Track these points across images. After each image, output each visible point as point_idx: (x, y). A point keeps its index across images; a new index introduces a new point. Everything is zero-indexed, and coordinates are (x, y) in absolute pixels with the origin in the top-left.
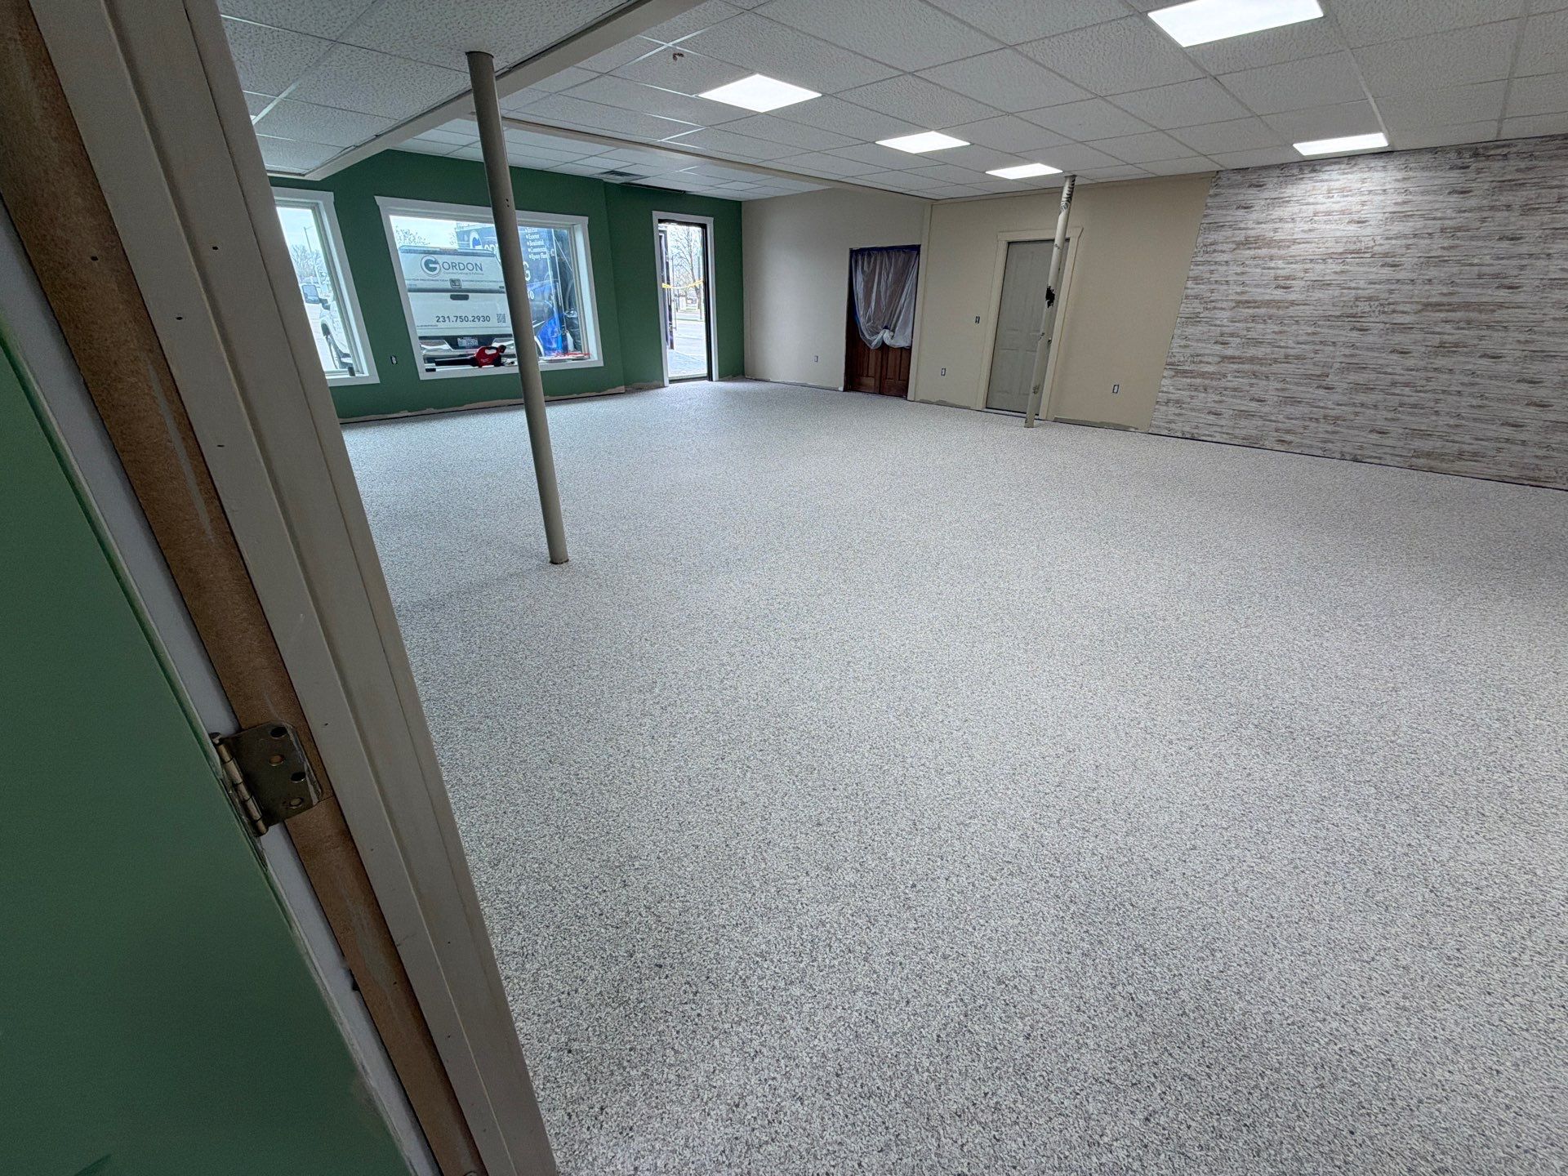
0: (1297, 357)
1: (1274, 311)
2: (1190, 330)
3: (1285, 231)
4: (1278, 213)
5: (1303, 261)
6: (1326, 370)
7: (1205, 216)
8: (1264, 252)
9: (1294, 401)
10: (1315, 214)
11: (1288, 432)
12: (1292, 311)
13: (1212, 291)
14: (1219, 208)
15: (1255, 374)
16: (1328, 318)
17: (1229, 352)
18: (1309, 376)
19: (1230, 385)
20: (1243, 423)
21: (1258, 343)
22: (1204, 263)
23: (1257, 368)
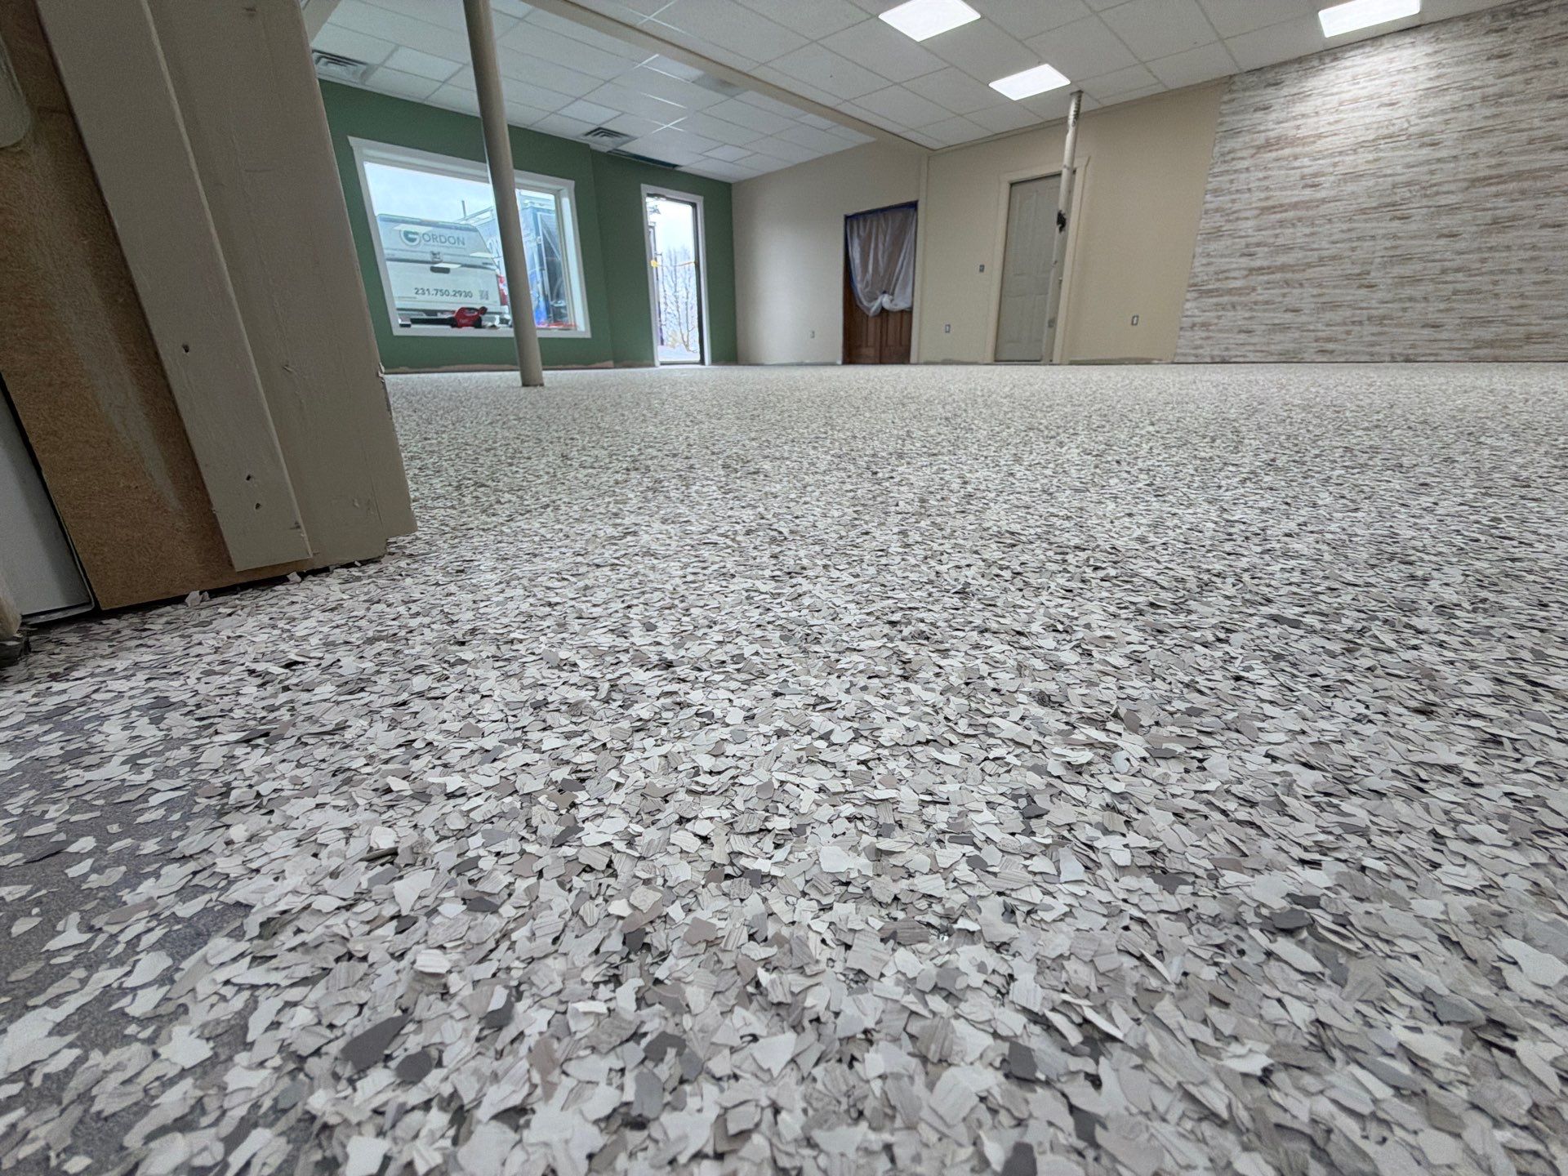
0: (1333, 258)
1: (1300, 213)
2: (1213, 246)
3: (1308, 128)
4: (1299, 108)
5: (1332, 155)
6: (1368, 268)
7: (1221, 124)
8: (1287, 152)
9: (1335, 306)
10: (1341, 104)
11: (1329, 340)
12: (1324, 209)
13: (1233, 201)
14: (1234, 113)
15: (1287, 283)
16: (1363, 211)
17: (1258, 263)
18: (1348, 277)
20: (1278, 337)
21: (1288, 249)
22: (1222, 173)
23: (1289, 275)
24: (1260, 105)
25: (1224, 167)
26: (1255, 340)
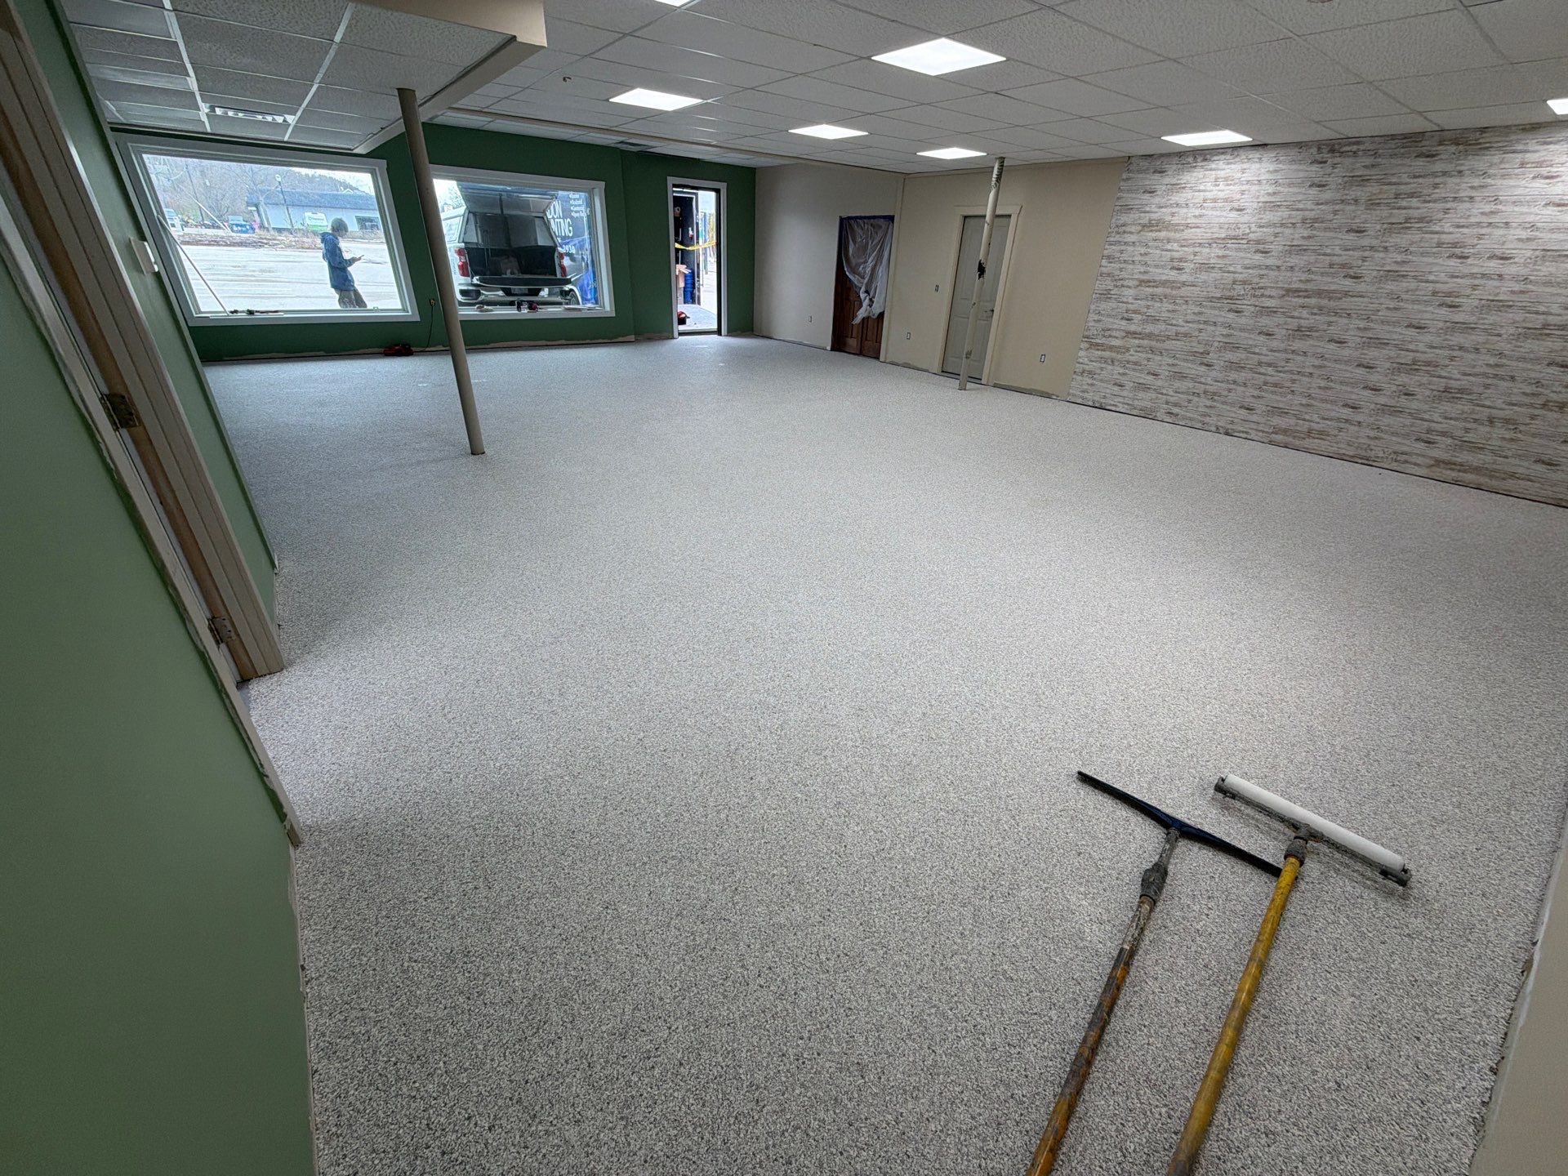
1: (1168, 291)
2: (1103, 306)
3: (1181, 216)
5: (1194, 245)
6: (1209, 349)
7: (1119, 198)
8: (1163, 235)
9: (1182, 376)
10: (1205, 201)
11: (1175, 404)
12: (1184, 291)
13: (1121, 269)
14: (1130, 191)
15: (1152, 350)
16: (1210, 299)
17: (1133, 328)
18: (1194, 354)
19: (1132, 359)
20: (1141, 395)
21: (1155, 320)
22: (1116, 243)
23: (1154, 343)
24: (1148, 188)
26: (1126, 392)
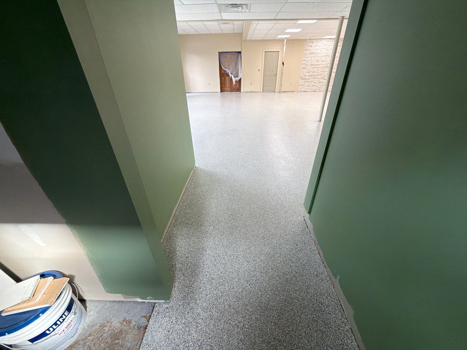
0: (320, 74)
1: (316, 66)
2: (304, 70)
3: (318, 51)
4: (316, 48)
5: (321, 57)
6: (325, 77)
7: (304, 48)
8: (314, 55)
9: (321, 82)
10: (322, 48)
11: (320, 88)
12: (319, 66)
13: (307, 63)
14: (307, 46)
16: (324, 67)
17: (310, 74)
18: (322, 78)
19: (311, 80)
20: (313, 87)
21: (314, 72)
22: (305, 57)
23: (315, 77)
24: (311, 46)
25: (305, 56)
26: (310, 88)
